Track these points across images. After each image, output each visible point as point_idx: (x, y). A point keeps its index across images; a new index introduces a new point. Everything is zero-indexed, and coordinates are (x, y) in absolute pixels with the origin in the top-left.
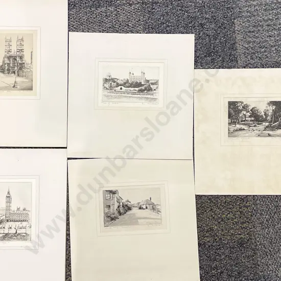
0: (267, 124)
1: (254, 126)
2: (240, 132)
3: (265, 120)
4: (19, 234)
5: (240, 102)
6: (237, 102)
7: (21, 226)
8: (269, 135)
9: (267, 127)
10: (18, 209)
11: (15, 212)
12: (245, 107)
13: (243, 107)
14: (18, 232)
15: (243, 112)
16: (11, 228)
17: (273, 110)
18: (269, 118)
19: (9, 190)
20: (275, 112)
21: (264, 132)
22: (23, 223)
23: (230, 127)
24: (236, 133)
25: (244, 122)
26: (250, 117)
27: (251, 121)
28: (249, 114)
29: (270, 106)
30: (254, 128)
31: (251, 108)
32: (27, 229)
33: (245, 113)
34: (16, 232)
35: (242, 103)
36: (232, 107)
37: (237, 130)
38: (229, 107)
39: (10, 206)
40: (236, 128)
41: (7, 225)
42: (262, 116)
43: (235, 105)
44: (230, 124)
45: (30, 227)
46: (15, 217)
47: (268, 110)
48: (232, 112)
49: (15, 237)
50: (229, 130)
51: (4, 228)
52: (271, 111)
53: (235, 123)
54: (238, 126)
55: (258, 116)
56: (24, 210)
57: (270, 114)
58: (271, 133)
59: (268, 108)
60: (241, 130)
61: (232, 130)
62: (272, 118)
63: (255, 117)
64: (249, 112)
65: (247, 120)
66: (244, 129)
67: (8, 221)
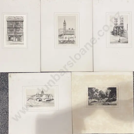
0: (107, 99)
1: (101, 100)
2: (94, 103)
3: (106, 97)
4: (70, 41)
5: (94, 88)
6: (92, 88)
7: (71, 37)
8: (109, 104)
9: (107, 100)
10: (69, 29)
11: (68, 30)
12: (97, 91)
13: (95, 91)
14: (70, 40)
15: (95, 93)
16: (66, 38)
17: (110, 92)
18: (108, 96)
19: (65, 20)
20: (111, 93)
21: (106, 103)
22: (72, 35)
23: (89, 100)
24: (92, 103)
25: (96, 98)
26: (99, 95)
27: (99, 97)
28: (98, 94)
29: (108, 90)
30: (101, 101)
31: (99, 91)
32: (74, 38)
33: (96, 93)
34: (69, 40)
35: (95, 88)
36: (90, 90)
37: (93, 102)
38: (89, 91)
39: (65, 28)
40: (92, 101)
41: (65, 36)
42: (105, 95)
43: (92, 89)
44: (89, 99)
45: (75, 37)
46: (68, 33)
47: (107, 92)
48: (90, 93)
49: (68, 42)
50: (89, 102)
51: (63, 38)
52: (109, 92)
53: (91, 98)
54: (93, 100)
55: (103, 95)
56: (72, 29)
57: (108, 94)
58: (109, 103)
59: (108, 91)
60: (94, 102)
61: (90, 102)
62: (109, 96)
63: (101, 95)
64: (98, 93)
65: (97, 97)
66: (96, 101)
67: (65, 35)
